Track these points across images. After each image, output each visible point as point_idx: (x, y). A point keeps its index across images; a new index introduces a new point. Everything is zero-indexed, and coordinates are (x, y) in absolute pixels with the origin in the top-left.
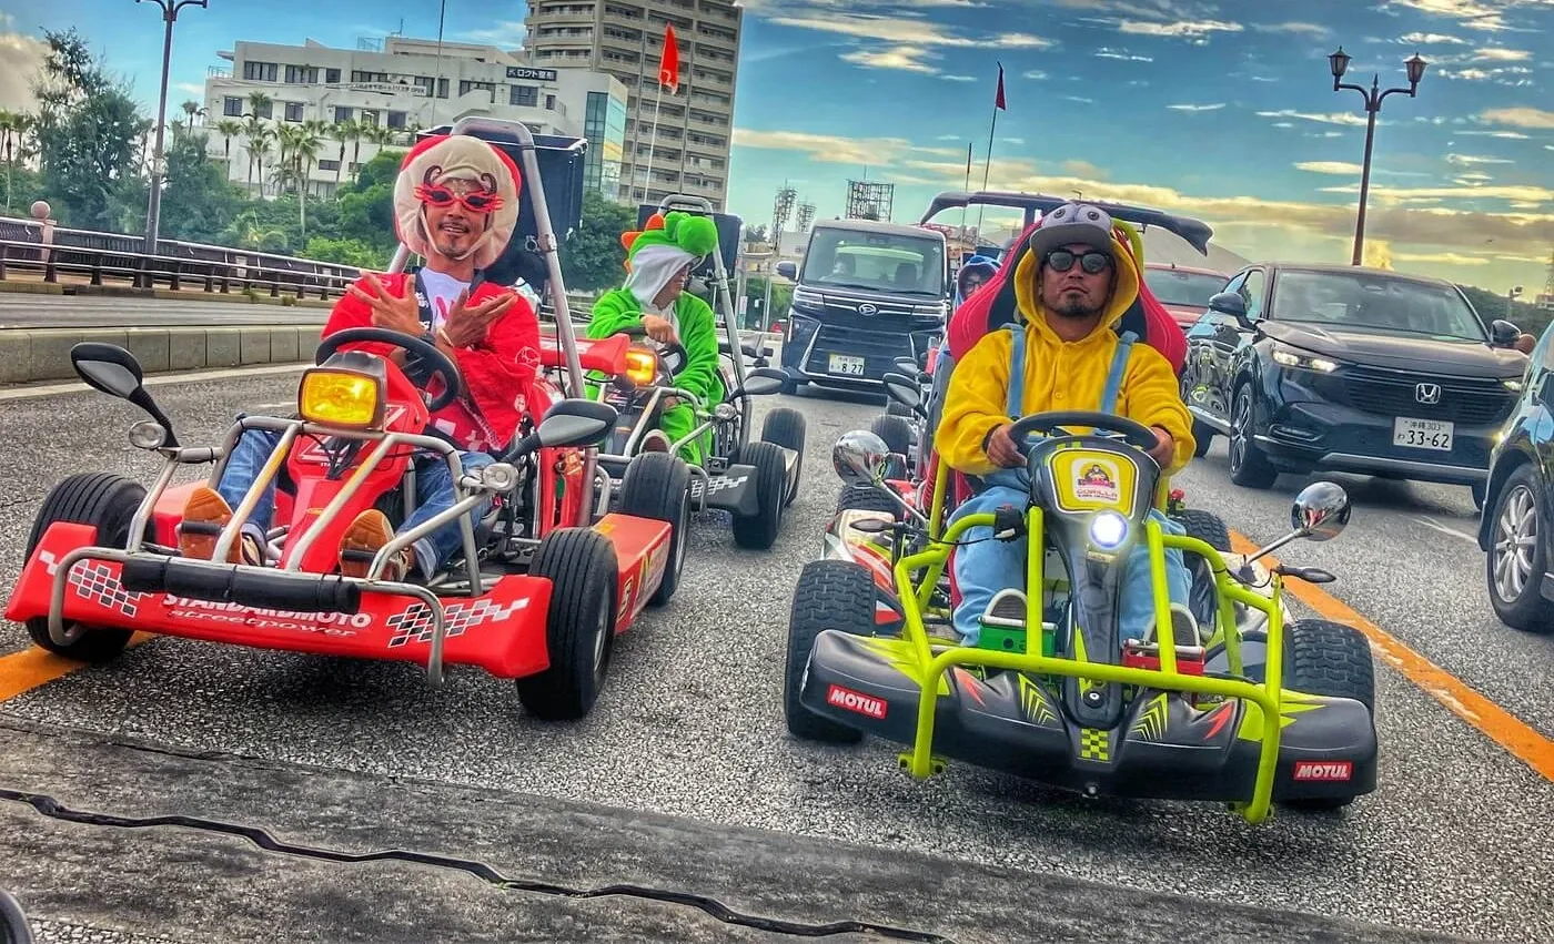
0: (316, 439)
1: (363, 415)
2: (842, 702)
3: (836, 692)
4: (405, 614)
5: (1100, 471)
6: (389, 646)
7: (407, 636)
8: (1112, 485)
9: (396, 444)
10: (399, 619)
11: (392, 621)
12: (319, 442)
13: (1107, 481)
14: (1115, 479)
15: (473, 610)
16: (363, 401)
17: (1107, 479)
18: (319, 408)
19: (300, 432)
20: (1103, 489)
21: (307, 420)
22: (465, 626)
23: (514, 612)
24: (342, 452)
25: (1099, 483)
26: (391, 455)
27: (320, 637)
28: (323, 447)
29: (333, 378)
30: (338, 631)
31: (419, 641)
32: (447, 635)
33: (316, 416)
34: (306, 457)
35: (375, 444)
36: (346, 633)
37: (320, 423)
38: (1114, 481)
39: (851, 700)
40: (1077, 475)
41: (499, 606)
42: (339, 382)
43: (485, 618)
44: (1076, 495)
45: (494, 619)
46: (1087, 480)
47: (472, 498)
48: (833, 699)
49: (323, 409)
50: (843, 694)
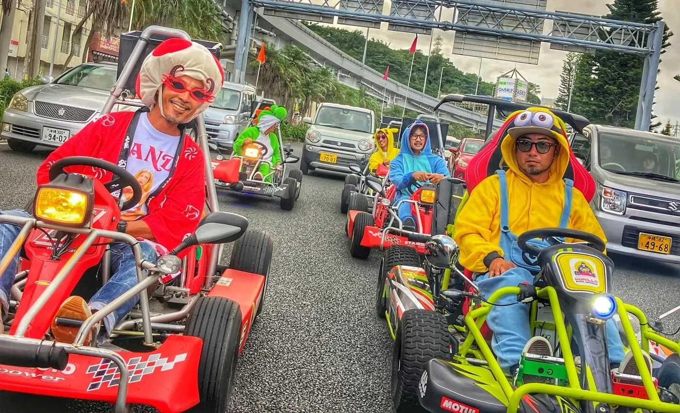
0: (44, 231)
1: (76, 217)
2: (450, 408)
3: (446, 401)
4: (100, 365)
5: (586, 267)
6: (88, 390)
7: (101, 382)
8: (593, 275)
9: (99, 237)
10: (96, 368)
11: (92, 369)
12: (47, 234)
13: (589, 273)
14: (595, 272)
15: (148, 362)
16: (77, 209)
17: (590, 271)
18: (46, 211)
19: (35, 226)
20: (590, 278)
21: (38, 219)
22: (142, 374)
23: (176, 364)
24: (62, 240)
25: (587, 274)
26: (95, 244)
27: (37, 382)
28: (48, 236)
29: (57, 192)
30: (52, 377)
31: (109, 386)
32: (129, 382)
33: (45, 216)
34: (38, 243)
35: (85, 237)
36: (57, 379)
37: (46, 221)
38: (594, 273)
39: (456, 407)
40: (574, 270)
41: (167, 359)
42: (61, 194)
43: (156, 368)
44: (575, 281)
45: (162, 370)
46: (579, 272)
47: (149, 278)
48: (444, 405)
49: (51, 213)
50: (451, 403)
